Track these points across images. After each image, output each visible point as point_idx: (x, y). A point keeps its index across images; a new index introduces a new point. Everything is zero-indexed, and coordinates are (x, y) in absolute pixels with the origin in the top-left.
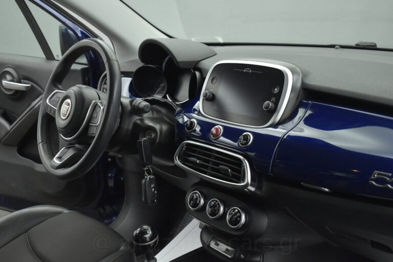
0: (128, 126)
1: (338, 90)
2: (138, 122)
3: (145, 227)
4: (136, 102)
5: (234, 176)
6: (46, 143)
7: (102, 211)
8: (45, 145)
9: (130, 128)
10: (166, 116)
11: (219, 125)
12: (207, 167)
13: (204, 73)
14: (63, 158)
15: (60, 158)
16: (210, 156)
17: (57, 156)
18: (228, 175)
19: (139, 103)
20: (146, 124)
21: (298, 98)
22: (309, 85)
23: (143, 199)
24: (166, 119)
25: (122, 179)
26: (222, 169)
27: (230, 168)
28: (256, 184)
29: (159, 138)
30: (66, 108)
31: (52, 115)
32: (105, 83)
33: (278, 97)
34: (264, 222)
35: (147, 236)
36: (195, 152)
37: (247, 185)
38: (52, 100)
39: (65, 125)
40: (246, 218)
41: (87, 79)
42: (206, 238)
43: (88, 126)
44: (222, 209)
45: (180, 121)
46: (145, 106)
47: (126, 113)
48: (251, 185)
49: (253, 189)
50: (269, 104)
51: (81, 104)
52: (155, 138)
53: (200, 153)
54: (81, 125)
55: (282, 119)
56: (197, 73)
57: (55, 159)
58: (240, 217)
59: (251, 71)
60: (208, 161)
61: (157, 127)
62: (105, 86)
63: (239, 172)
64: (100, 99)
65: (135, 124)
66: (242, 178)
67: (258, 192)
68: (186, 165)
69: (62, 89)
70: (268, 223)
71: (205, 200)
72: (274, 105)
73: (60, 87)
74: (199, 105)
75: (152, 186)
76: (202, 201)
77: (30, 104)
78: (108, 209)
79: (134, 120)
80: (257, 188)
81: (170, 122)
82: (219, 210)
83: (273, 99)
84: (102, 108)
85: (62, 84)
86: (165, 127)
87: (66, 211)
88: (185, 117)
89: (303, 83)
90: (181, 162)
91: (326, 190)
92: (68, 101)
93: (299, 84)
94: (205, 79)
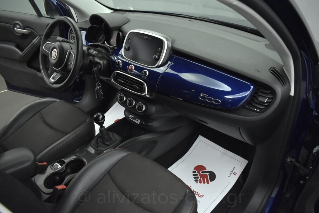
0: (87, 61)
1: (188, 52)
2: (92, 59)
3: (99, 114)
4: (91, 51)
5: (139, 90)
6: (45, 70)
7: (74, 94)
8: (45, 71)
9: (88, 62)
10: (105, 54)
11: (132, 64)
12: (127, 85)
13: (124, 34)
14: (55, 78)
15: (53, 78)
16: (128, 79)
17: (51, 77)
18: (137, 89)
19: (92, 52)
20: (96, 61)
21: (169, 53)
22: (175, 48)
23: (96, 97)
24: (106, 57)
25: (83, 78)
26: (134, 87)
27: (138, 86)
28: (149, 94)
29: (103, 68)
30: (54, 54)
31: (47, 55)
32: (72, 33)
33: (160, 52)
34: (153, 109)
35: (100, 118)
36: (120, 76)
37: (146, 95)
38: (46, 47)
39: (55, 63)
40: (145, 108)
41: (61, 28)
42: (127, 113)
43: (67, 64)
44: (134, 102)
45: (113, 58)
46: (95, 54)
47: (85, 55)
48: (148, 94)
49: (148, 96)
50: (156, 56)
51: (62, 52)
52: (101, 68)
53: (123, 77)
54: (64, 62)
55: (162, 63)
56: (120, 33)
57: (51, 79)
58: (143, 107)
59: (147, 38)
60: (127, 82)
61: (101, 62)
62: (73, 35)
63: (142, 88)
64: (72, 49)
65: (90, 61)
66: (143, 91)
67: (151, 97)
68: (117, 83)
69: (51, 41)
70: (155, 110)
71: (126, 98)
72: (158, 57)
73: (49, 40)
74: (122, 51)
75: (101, 91)
76: (125, 98)
77: (32, 41)
78: (77, 93)
79: (89, 59)
80: (150, 95)
81: (108, 58)
82: (133, 103)
83: (158, 54)
84: (74, 55)
85: (50, 38)
86: (105, 62)
87: (58, 100)
88: (115, 57)
89: (172, 46)
90: (114, 81)
91: (181, 99)
92: (55, 50)
93: (170, 46)
94: (125, 37)
